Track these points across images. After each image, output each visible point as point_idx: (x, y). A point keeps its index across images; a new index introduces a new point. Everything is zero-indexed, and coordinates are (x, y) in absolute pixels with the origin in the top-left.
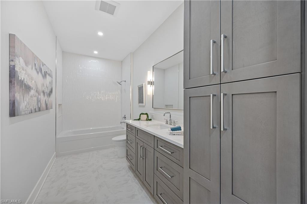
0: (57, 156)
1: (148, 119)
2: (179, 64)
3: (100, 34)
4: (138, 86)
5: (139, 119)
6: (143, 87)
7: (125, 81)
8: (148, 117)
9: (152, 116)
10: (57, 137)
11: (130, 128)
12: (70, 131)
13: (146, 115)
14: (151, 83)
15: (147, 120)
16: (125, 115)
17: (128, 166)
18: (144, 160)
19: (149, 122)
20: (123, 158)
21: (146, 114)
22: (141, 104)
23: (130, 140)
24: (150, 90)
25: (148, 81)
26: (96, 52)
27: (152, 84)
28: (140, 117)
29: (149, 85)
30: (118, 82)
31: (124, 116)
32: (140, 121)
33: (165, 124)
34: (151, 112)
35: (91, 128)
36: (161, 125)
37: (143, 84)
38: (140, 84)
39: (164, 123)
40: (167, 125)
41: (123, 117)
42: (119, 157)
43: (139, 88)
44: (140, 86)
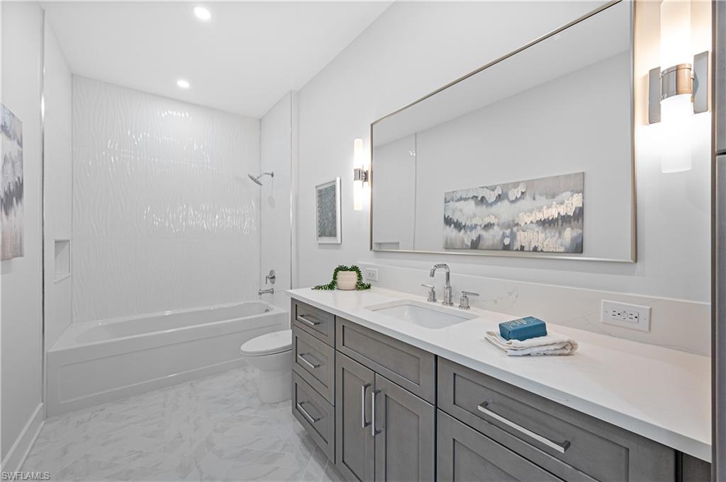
0: (47, 415)
1: (361, 286)
2: (416, 134)
3: (203, 14)
4: (316, 187)
5: (331, 287)
6: (334, 188)
7: (272, 175)
8: (360, 276)
9: (371, 274)
10: (50, 351)
11: (308, 315)
12: (100, 324)
13: (354, 273)
14: (363, 176)
15: (358, 289)
16: (272, 272)
17: (298, 435)
18: (381, 436)
19: (365, 292)
20: (277, 403)
21: (355, 269)
22: (326, 240)
23: (308, 354)
24: (358, 197)
25: (355, 170)
26: (183, 84)
27: (366, 179)
28: (335, 277)
29: (360, 182)
30: (251, 177)
31: (268, 274)
32: (335, 291)
33: (426, 301)
34: (366, 262)
35: (168, 313)
36: (413, 306)
37: (335, 181)
38: (323, 180)
39: (424, 299)
40: (432, 303)
41: (266, 277)
42: (263, 404)
43: (320, 191)
44: (325, 187)
